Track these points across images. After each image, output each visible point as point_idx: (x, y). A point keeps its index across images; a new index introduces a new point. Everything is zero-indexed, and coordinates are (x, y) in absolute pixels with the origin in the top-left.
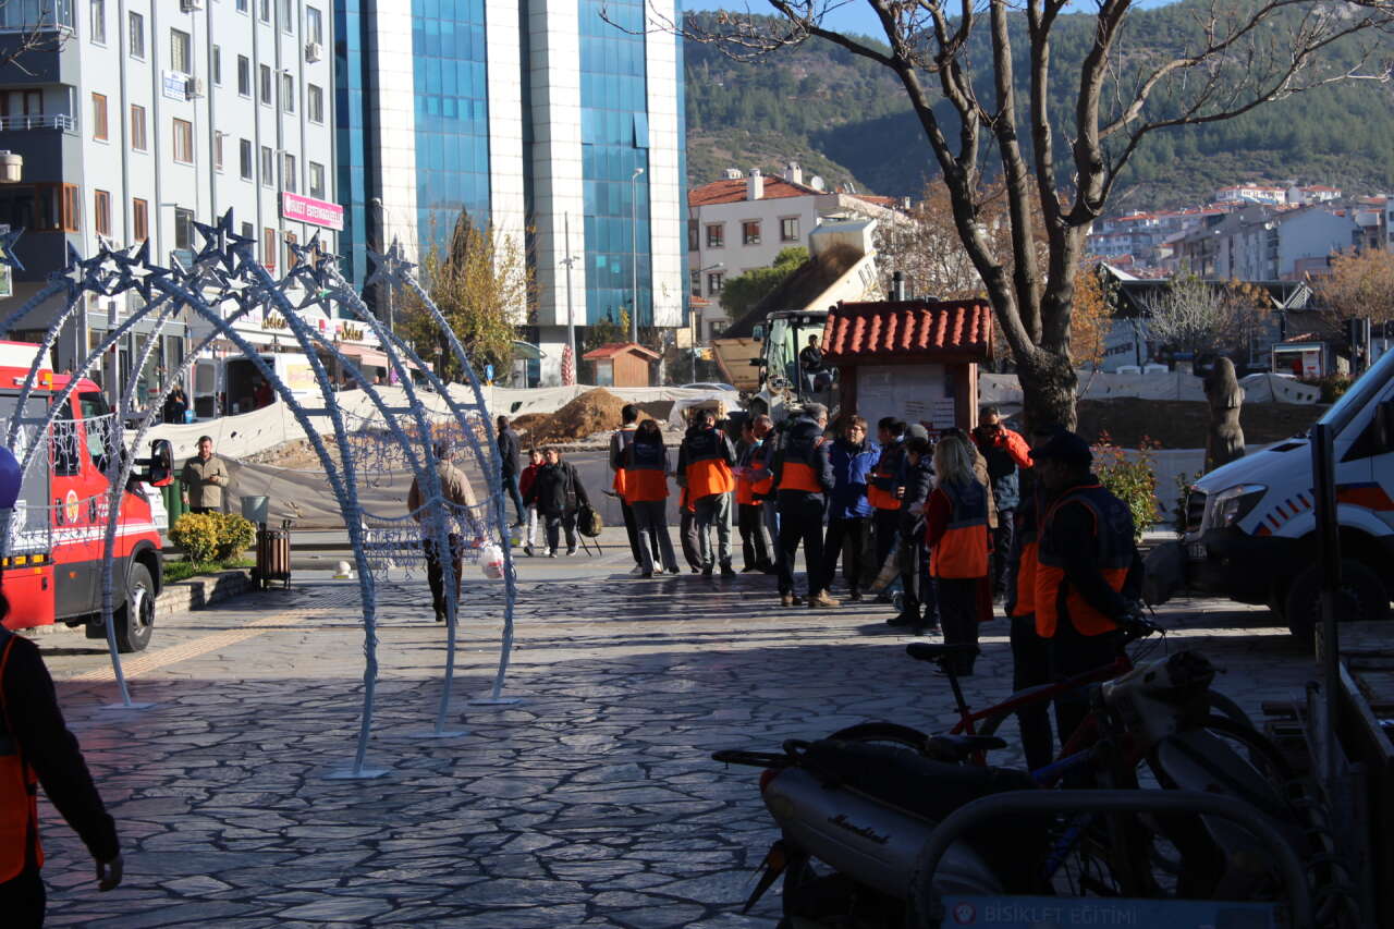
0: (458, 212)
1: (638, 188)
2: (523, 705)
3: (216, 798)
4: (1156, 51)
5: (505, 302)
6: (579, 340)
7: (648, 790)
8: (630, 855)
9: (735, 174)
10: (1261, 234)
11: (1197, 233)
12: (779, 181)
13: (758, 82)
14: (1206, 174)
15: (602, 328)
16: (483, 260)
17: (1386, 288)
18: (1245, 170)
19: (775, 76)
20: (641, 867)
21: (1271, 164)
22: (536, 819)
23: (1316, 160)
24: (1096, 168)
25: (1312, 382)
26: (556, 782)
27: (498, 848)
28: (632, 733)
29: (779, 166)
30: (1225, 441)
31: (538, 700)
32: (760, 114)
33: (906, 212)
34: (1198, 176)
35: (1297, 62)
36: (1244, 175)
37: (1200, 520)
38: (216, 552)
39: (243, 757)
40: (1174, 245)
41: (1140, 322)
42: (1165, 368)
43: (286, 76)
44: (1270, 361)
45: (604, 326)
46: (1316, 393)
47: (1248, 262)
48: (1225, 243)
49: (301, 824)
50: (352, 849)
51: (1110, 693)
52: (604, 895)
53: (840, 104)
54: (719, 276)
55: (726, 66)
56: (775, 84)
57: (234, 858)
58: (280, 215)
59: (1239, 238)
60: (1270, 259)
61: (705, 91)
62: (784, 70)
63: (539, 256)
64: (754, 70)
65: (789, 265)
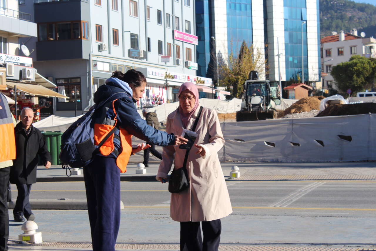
0: (242, 42)
1: (303, 34)
5: (257, 71)
6: (283, 85)
9: (335, 33)
12: (349, 35)
13: (337, 17)
15: (291, 81)
19: (342, 16)
54: (330, 66)
55: (327, 13)
58: (173, 38)
62: (344, 14)
64: (336, 14)
65: (354, 61)
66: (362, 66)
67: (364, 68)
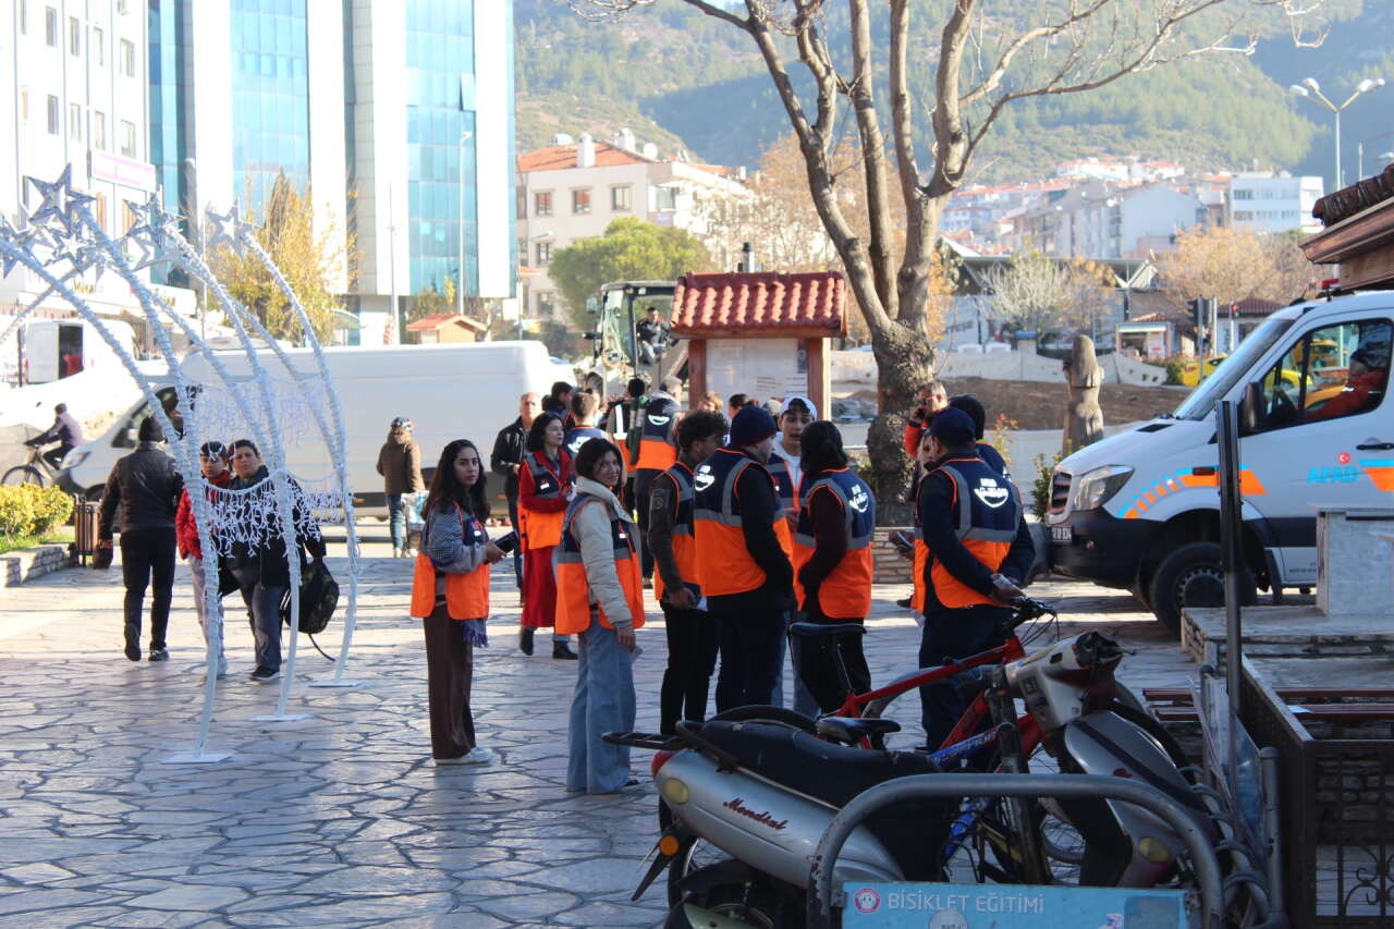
0: (276, 175)
1: (465, 154)
2: (366, 688)
3: (49, 782)
4: (997, 20)
5: (324, 269)
6: (402, 309)
7: (505, 776)
8: (494, 842)
9: (564, 140)
10: (1103, 210)
11: (1038, 209)
12: (610, 148)
13: (587, 45)
14: (1047, 149)
15: (426, 298)
16: (302, 225)
17: (1232, 267)
18: (1087, 145)
19: (605, 39)
20: (506, 855)
21: (1114, 139)
22: (389, 805)
23: (1158, 136)
24: (955, 138)
25: (1156, 364)
26: (409, 767)
27: (354, 834)
28: (483, 717)
29: (608, 133)
30: (1082, 421)
31: (381, 682)
32: (588, 78)
33: (742, 182)
34: (1039, 150)
35: (1162, 32)
36: (1086, 149)
37: (1064, 501)
38: (33, 526)
39: (75, 739)
40: (1015, 221)
41: (982, 299)
42: (1007, 347)
43: (96, 29)
44: (1114, 340)
45: (428, 296)
46: (1162, 375)
47: (1089, 240)
48: (1066, 219)
49: (142, 809)
50: (199, 836)
51: (1014, 675)
52: (472, 883)
53: (673, 70)
54: (547, 246)
55: (554, 28)
56: (605, 47)
57: (72, 844)
58: (89, 175)
59: (1081, 215)
60: (1112, 236)
61: (531, 53)
62: (613, 33)
63: (360, 222)
64: (583, 32)
65: (620, 236)
66: (643, 253)
67: (647, 260)
